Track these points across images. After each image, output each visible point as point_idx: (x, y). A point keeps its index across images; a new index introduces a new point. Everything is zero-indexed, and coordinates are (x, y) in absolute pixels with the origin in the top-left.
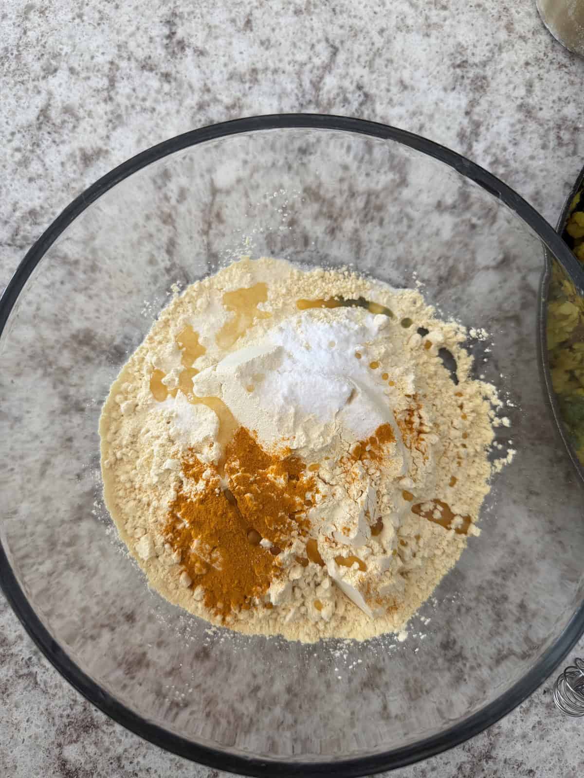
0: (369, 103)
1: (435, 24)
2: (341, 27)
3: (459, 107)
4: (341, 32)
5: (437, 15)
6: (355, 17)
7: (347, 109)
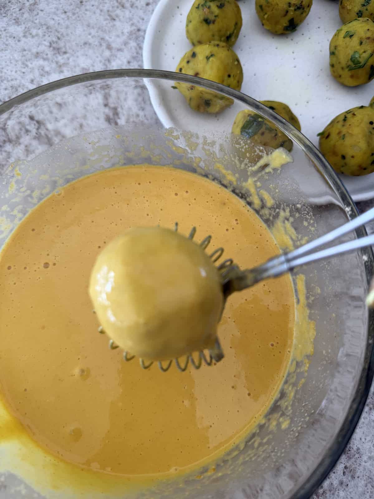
0: (42, 127)
1: (64, 64)
2: (6, 89)
3: (99, 104)
4: (7, 92)
5: (62, 59)
6: (12, 80)
7: (30, 136)
